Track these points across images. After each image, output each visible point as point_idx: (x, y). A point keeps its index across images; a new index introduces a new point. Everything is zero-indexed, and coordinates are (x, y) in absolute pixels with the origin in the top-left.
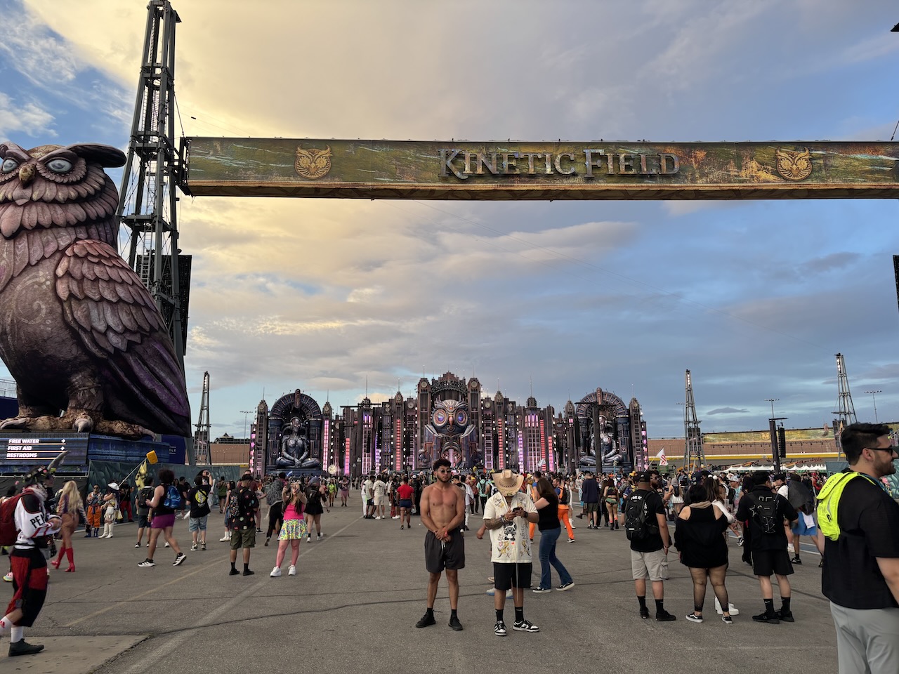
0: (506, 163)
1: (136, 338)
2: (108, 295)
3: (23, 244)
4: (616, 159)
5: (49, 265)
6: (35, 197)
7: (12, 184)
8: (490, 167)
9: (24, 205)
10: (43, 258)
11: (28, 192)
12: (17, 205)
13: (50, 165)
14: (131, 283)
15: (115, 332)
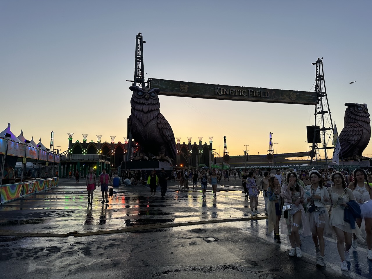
0: (231, 92)
3: (149, 115)
6: (150, 103)
8: (227, 93)
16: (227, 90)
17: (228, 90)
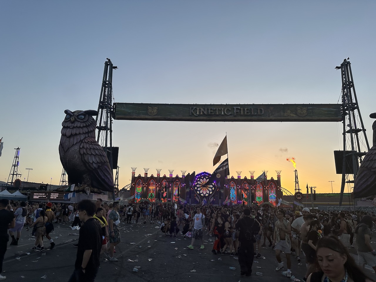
0: (210, 111)
1: (100, 165)
2: (93, 153)
3: (72, 139)
4: (244, 110)
5: (78, 144)
6: (75, 126)
7: (69, 122)
8: (205, 112)
9: (72, 128)
10: (77, 143)
11: (73, 125)
12: (70, 128)
13: (79, 117)
14: (99, 149)
15: (95, 163)
16: (204, 109)
17: (206, 109)
